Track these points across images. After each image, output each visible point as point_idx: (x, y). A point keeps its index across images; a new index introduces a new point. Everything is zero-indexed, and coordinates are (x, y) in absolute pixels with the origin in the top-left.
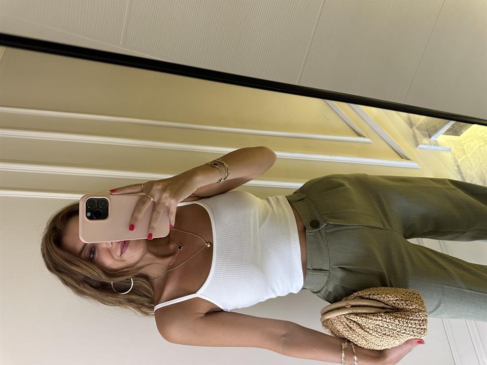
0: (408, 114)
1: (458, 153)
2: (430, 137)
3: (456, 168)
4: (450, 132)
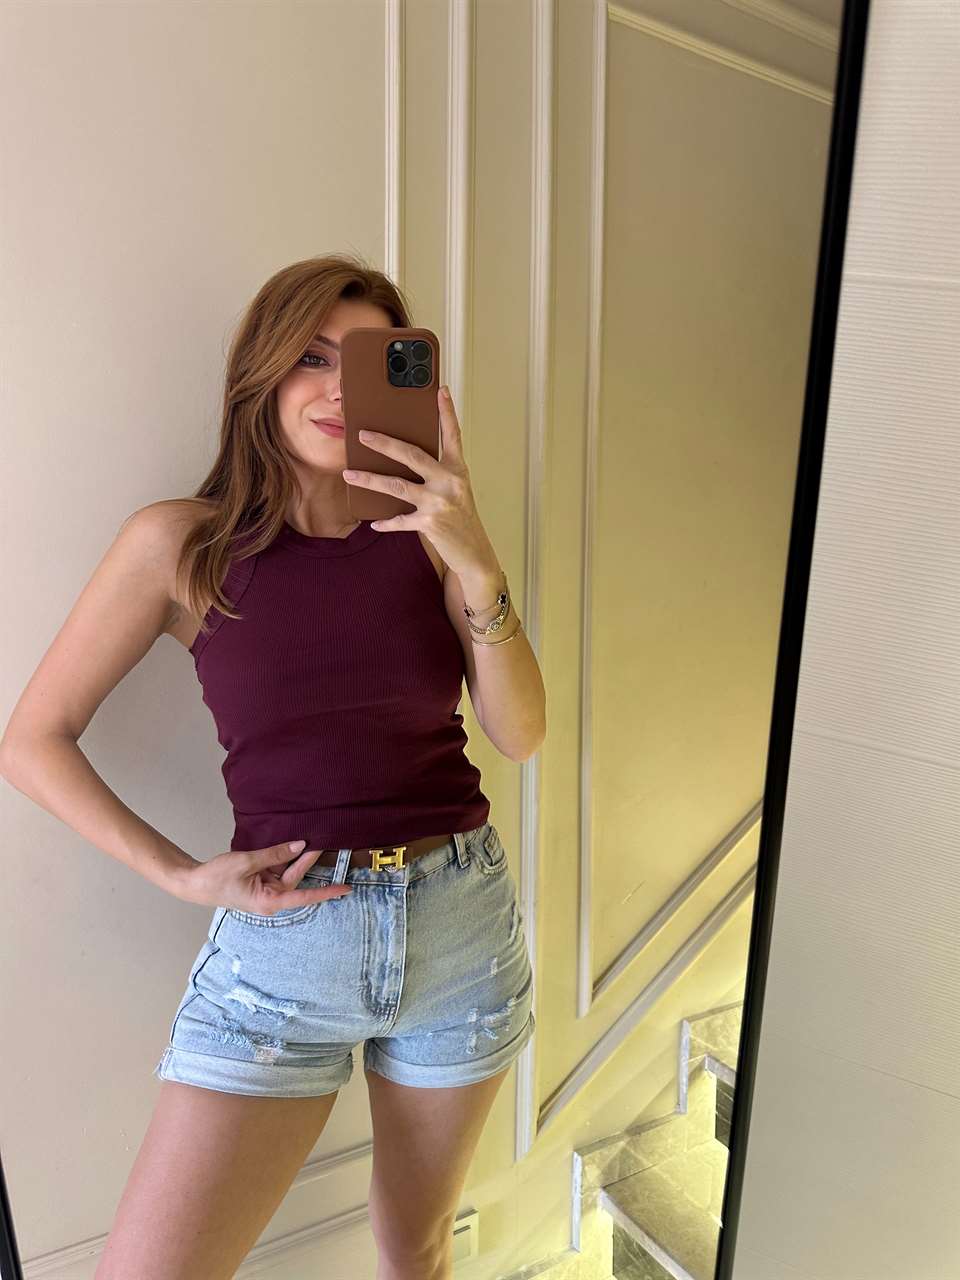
2: (604, 1188)
4: (621, 1242)
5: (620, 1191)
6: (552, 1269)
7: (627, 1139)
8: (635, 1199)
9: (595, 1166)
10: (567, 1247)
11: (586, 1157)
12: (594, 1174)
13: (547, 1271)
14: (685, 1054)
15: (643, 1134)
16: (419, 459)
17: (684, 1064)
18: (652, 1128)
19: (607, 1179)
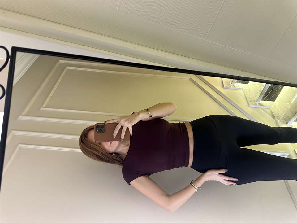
2: (287, 124)
5: (287, 120)
7: (276, 118)
8: (289, 116)
9: (282, 125)
14: (256, 106)
15: (274, 115)
17: (259, 107)
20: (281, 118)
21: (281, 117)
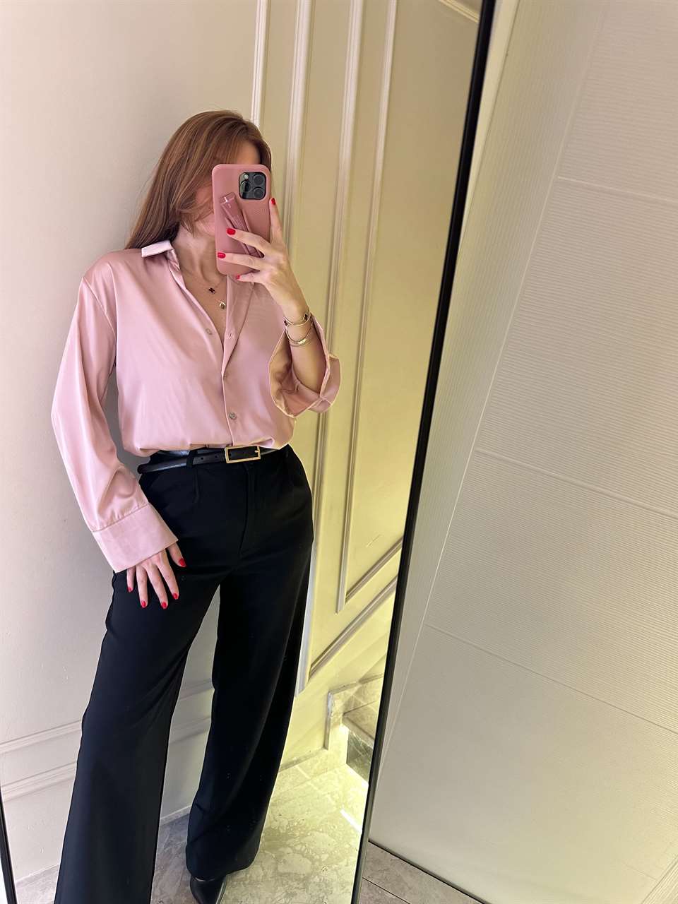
0: (383, 676)
1: (319, 762)
2: (344, 714)
3: (295, 759)
4: (353, 745)
5: (354, 715)
6: (312, 759)
7: (359, 686)
8: (363, 719)
9: (340, 701)
10: (320, 748)
11: (336, 695)
12: (338, 705)
13: (309, 760)
15: (369, 683)
16: (262, 244)
18: (373, 680)
19: (347, 709)
20: (360, 700)
21: (364, 698)
